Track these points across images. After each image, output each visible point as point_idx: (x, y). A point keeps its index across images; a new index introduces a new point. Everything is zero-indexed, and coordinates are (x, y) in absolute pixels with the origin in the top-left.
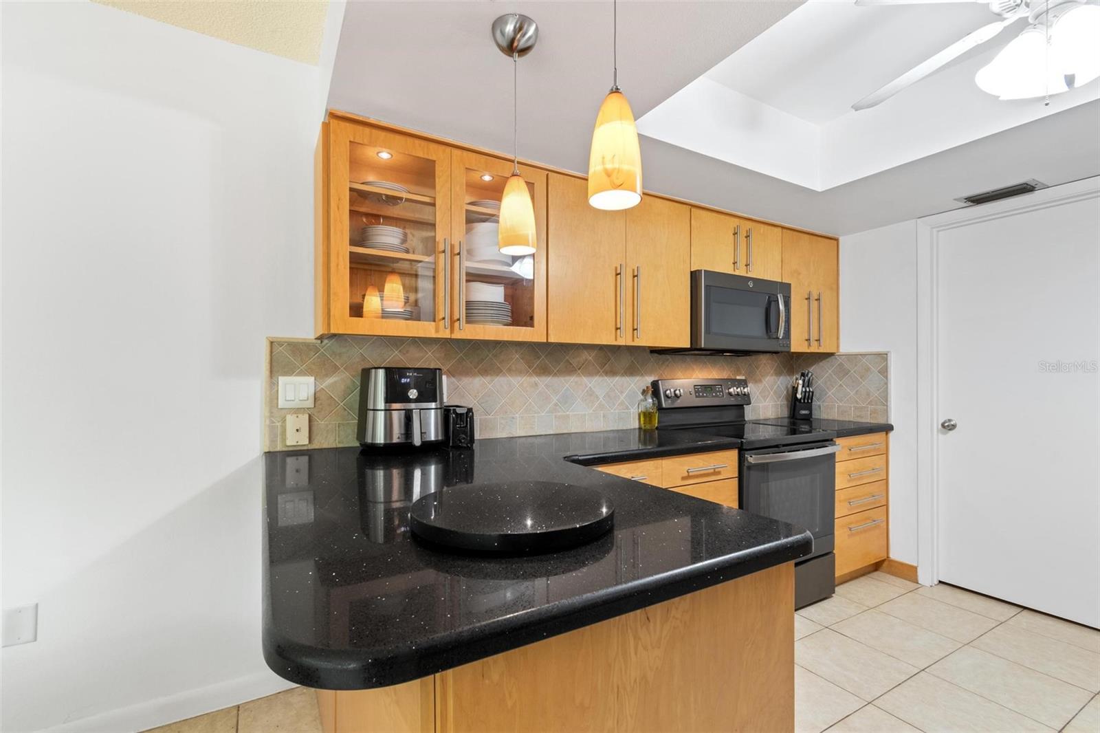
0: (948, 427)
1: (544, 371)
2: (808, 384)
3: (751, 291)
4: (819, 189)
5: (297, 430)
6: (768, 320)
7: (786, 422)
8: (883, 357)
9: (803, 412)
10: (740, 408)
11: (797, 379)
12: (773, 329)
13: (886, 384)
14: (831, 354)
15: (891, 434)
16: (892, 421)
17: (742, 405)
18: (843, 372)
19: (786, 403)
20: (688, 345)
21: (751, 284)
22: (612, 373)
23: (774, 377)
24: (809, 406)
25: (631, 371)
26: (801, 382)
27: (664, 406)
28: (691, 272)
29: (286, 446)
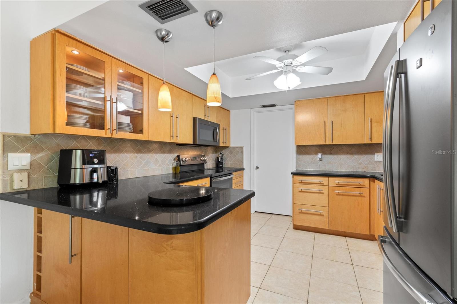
0: (257, 168)
1: (139, 151)
2: (222, 156)
3: (210, 125)
4: (231, 97)
5: (21, 181)
6: (215, 135)
7: (215, 169)
8: (242, 148)
9: (221, 165)
10: (203, 164)
11: (219, 155)
12: (215, 139)
13: (243, 156)
14: (228, 147)
15: (244, 171)
16: (244, 167)
17: (204, 164)
18: (231, 153)
19: (215, 162)
20: (192, 143)
21: (210, 123)
22: (164, 152)
23: (212, 154)
24: (222, 164)
25: (170, 152)
26: (220, 156)
27: (182, 164)
28: (193, 118)
29: (14, 189)
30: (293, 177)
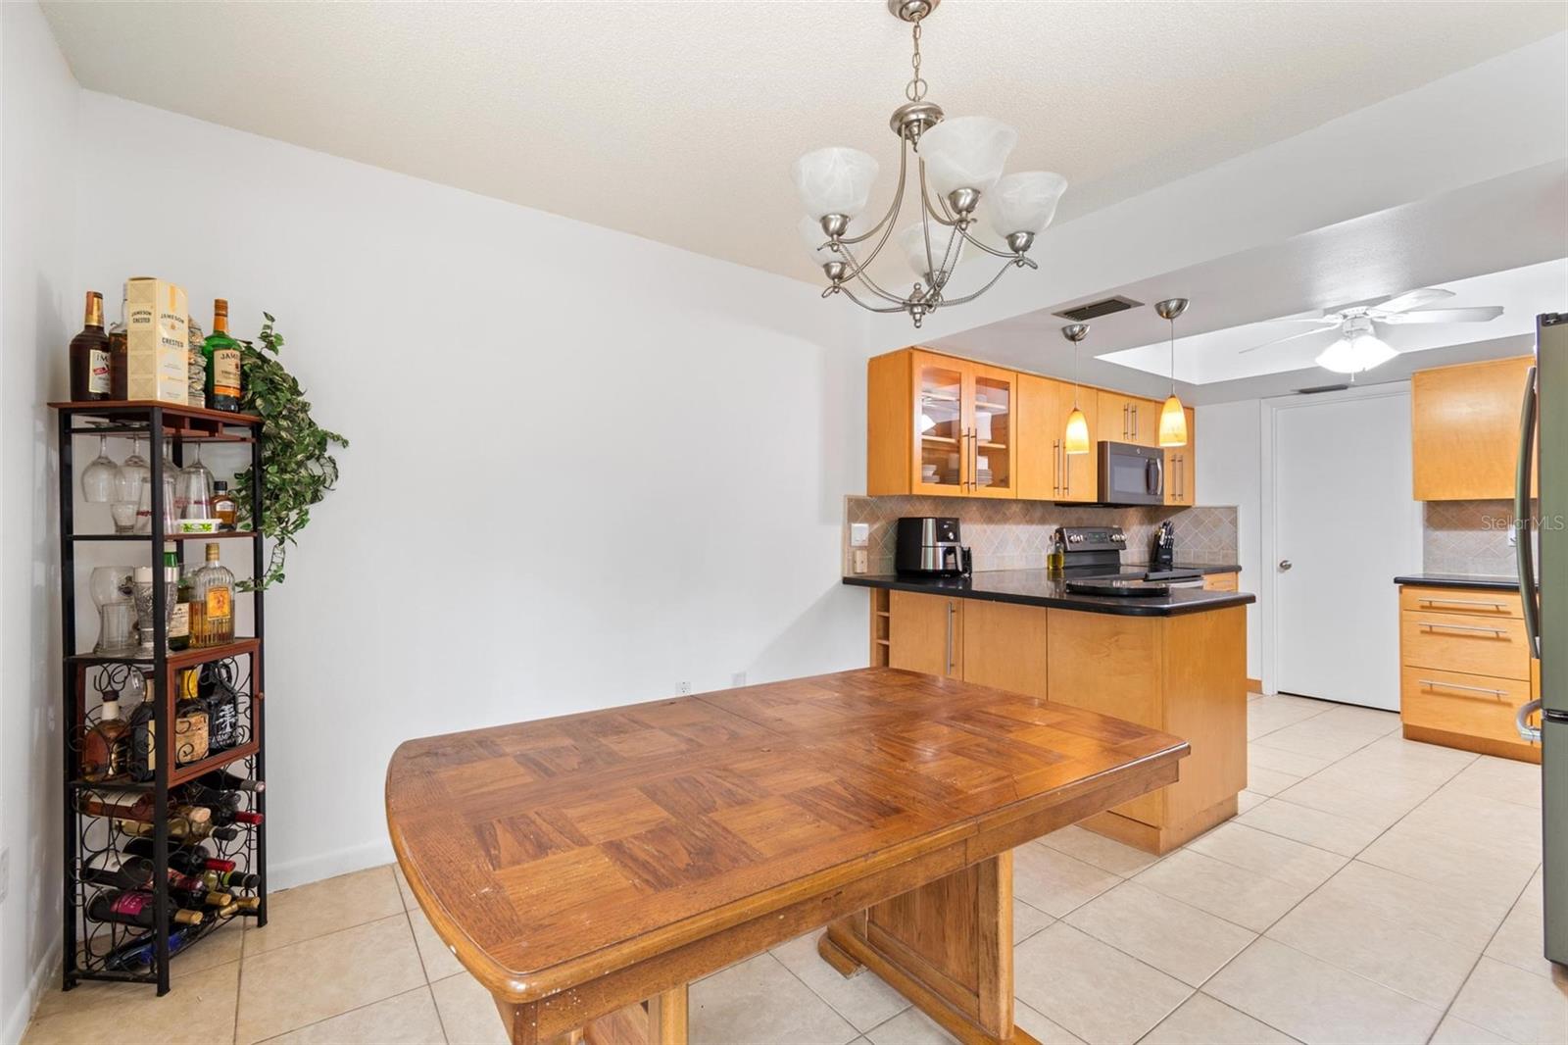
0: (1285, 566)
1: (990, 520)
2: (1170, 532)
3: (1139, 456)
4: (1197, 383)
5: (862, 562)
6: (1150, 477)
7: (1147, 564)
8: (1233, 510)
9: (1165, 557)
10: (1116, 551)
11: (1160, 528)
12: (1152, 487)
13: (1236, 532)
14: (1189, 507)
15: (1240, 574)
16: (1241, 563)
18: (1197, 522)
19: (1146, 549)
20: (1096, 501)
21: (1138, 451)
22: (1031, 522)
23: (1139, 527)
24: (1170, 552)
25: (1043, 521)
26: (1164, 530)
27: (1069, 549)
28: (1099, 443)
29: (856, 573)
30: (1401, 592)
